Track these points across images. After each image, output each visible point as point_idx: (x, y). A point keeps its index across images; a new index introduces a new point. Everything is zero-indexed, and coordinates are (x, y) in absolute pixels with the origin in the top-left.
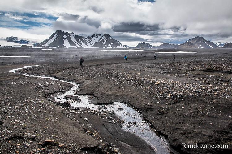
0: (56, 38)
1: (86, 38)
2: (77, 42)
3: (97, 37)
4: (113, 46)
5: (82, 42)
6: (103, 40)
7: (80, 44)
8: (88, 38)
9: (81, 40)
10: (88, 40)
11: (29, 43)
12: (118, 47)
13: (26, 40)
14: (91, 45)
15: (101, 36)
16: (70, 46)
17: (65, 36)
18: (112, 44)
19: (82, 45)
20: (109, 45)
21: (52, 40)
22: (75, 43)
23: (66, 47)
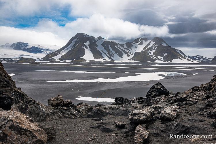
0: (74, 45)
1: (122, 46)
2: (105, 51)
3: (141, 44)
4: (166, 59)
5: (114, 52)
6: (151, 48)
7: (110, 55)
8: (125, 46)
9: (114, 48)
10: (125, 49)
11: (42, 52)
12: (174, 61)
13: (39, 47)
14: (128, 56)
15: (149, 41)
16: (93, 59)
17: (87, 43)
18: (165, 55)
19: (113, 57)
20: (159, 57)
21: (68, 49)
22: (103, 54)
23: (85, 60)
